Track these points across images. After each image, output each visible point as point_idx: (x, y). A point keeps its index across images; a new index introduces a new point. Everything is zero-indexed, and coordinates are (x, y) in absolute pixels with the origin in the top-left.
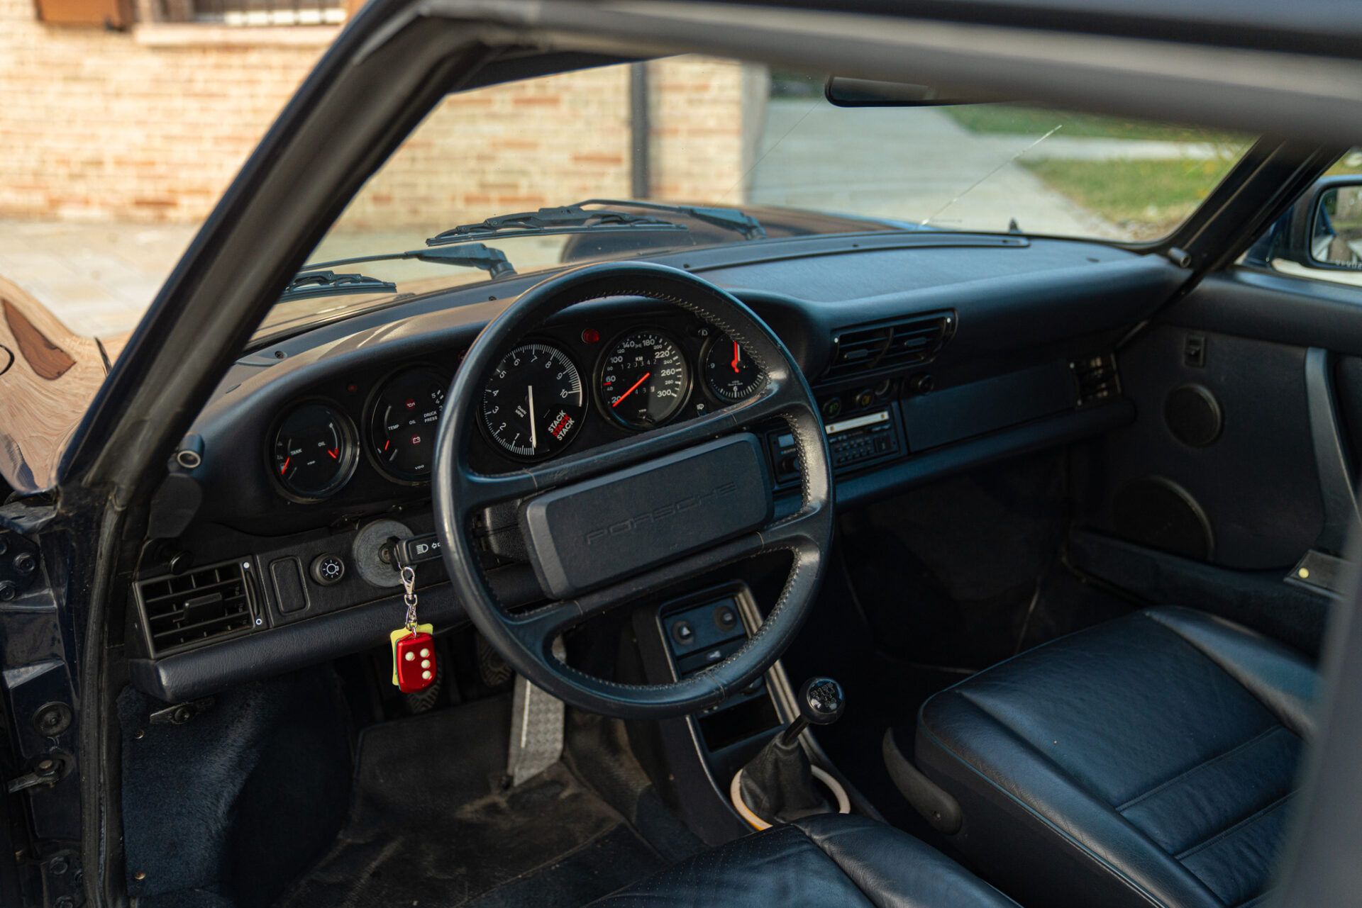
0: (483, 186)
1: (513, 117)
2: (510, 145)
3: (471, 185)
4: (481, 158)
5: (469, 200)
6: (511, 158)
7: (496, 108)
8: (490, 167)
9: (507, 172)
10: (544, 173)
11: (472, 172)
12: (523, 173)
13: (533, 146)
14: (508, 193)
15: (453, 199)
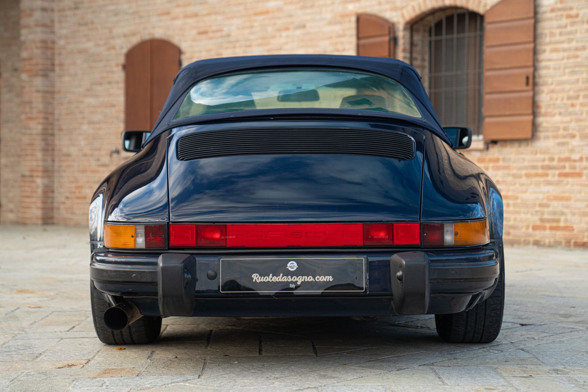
0: (542, 220)
1: (558, 183)
2: (556, 198)
3: (535, 220)
4: (541, 205)
5: (535, 228)
6: (556, 205)
7: (549, 178)
8: (546, 210)
9: (554, 213)
10: (573, 214)
11: (537, 212)
12: (563, 213)
13: (568, 199)
14: (554, 224)
15: (527, 227)
